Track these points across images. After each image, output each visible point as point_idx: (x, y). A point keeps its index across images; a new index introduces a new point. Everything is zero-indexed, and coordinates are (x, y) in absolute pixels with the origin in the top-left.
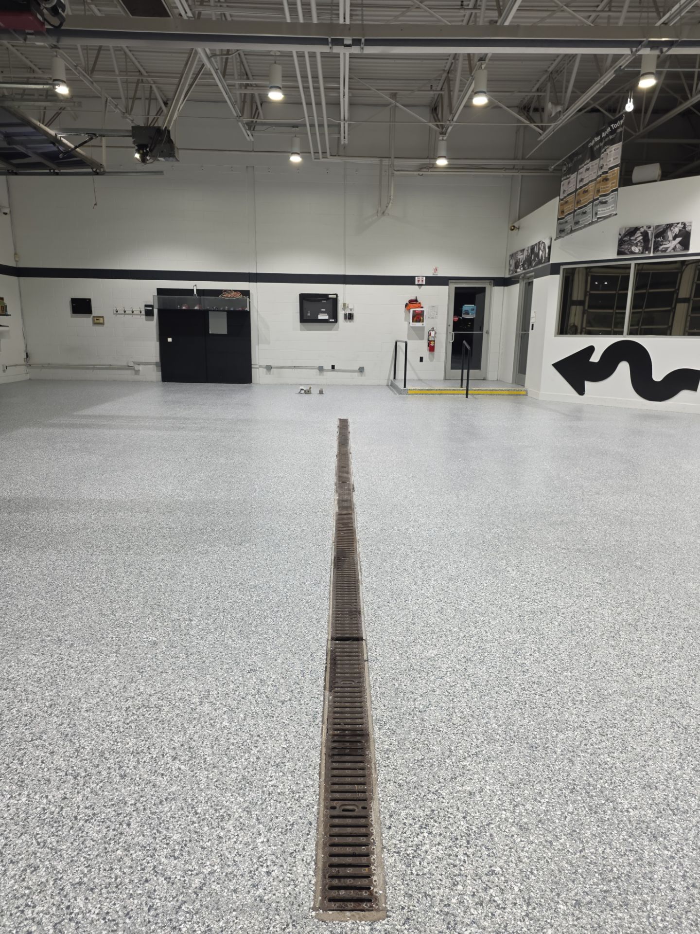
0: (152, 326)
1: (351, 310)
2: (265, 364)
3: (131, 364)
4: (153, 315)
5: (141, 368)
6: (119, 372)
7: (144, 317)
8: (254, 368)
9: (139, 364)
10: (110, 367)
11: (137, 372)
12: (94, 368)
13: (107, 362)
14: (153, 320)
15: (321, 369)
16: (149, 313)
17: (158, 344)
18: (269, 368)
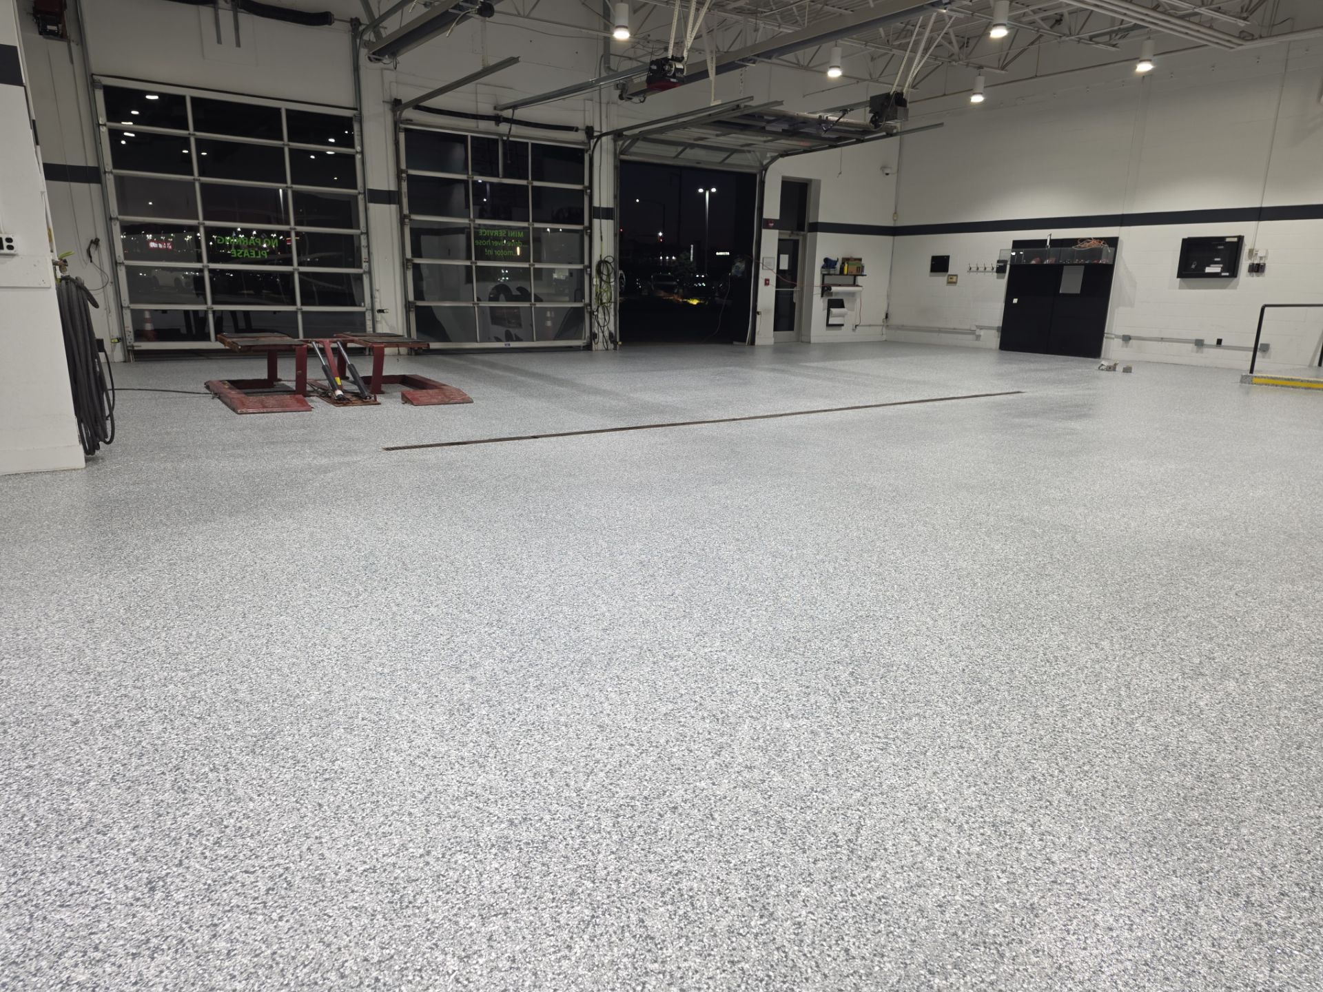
0: (1000, 285)
1: (1261, 258)
2: (1121, 334)
3: (974, 328)
4: (1005, 272)
5: (982, 333)
6: (960, 336)
7: (995, 274)
8: (1107, 338)
9: (981, 328)
10: (954, 331)
11: (978, 337)
12: (940, 331)
13: (951, 325)
14: (1004, 278)
15: (1199, 343)
16: (1000, 270)
17: (1004, 305)
18: (1127, 339)
